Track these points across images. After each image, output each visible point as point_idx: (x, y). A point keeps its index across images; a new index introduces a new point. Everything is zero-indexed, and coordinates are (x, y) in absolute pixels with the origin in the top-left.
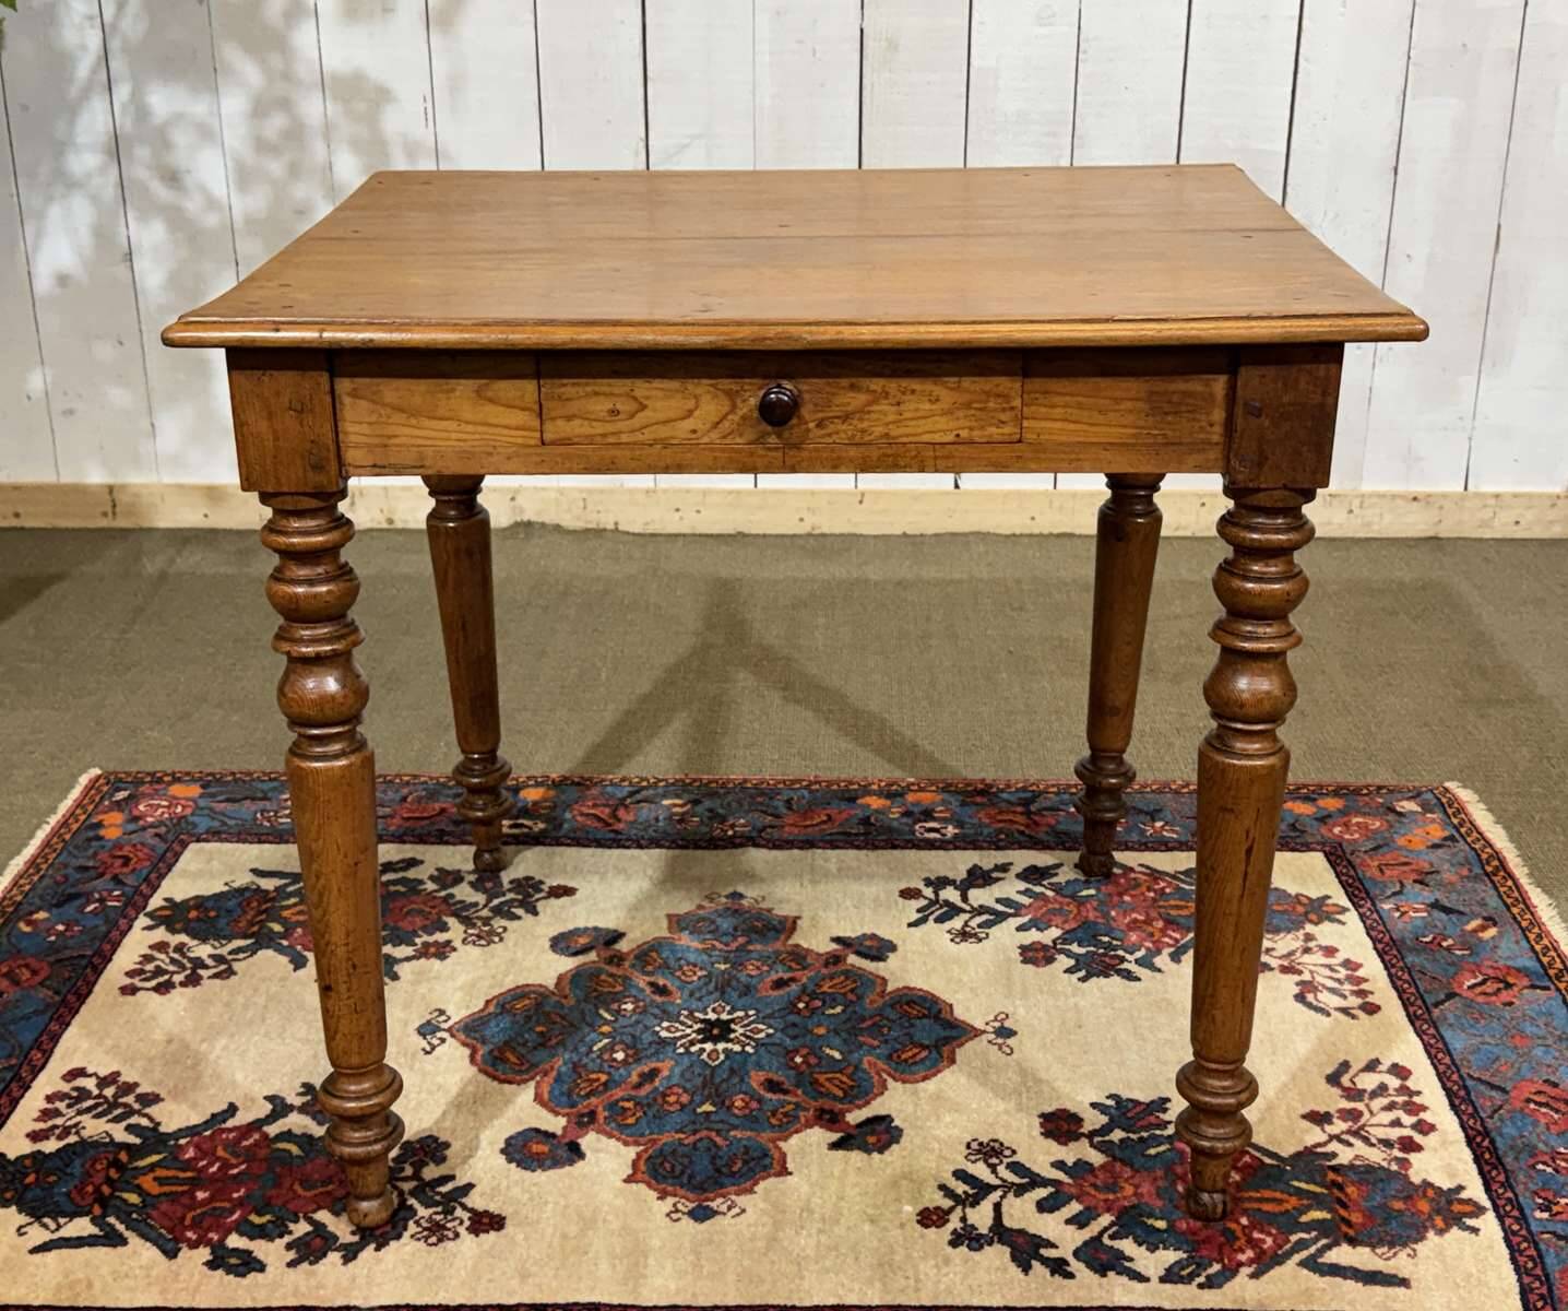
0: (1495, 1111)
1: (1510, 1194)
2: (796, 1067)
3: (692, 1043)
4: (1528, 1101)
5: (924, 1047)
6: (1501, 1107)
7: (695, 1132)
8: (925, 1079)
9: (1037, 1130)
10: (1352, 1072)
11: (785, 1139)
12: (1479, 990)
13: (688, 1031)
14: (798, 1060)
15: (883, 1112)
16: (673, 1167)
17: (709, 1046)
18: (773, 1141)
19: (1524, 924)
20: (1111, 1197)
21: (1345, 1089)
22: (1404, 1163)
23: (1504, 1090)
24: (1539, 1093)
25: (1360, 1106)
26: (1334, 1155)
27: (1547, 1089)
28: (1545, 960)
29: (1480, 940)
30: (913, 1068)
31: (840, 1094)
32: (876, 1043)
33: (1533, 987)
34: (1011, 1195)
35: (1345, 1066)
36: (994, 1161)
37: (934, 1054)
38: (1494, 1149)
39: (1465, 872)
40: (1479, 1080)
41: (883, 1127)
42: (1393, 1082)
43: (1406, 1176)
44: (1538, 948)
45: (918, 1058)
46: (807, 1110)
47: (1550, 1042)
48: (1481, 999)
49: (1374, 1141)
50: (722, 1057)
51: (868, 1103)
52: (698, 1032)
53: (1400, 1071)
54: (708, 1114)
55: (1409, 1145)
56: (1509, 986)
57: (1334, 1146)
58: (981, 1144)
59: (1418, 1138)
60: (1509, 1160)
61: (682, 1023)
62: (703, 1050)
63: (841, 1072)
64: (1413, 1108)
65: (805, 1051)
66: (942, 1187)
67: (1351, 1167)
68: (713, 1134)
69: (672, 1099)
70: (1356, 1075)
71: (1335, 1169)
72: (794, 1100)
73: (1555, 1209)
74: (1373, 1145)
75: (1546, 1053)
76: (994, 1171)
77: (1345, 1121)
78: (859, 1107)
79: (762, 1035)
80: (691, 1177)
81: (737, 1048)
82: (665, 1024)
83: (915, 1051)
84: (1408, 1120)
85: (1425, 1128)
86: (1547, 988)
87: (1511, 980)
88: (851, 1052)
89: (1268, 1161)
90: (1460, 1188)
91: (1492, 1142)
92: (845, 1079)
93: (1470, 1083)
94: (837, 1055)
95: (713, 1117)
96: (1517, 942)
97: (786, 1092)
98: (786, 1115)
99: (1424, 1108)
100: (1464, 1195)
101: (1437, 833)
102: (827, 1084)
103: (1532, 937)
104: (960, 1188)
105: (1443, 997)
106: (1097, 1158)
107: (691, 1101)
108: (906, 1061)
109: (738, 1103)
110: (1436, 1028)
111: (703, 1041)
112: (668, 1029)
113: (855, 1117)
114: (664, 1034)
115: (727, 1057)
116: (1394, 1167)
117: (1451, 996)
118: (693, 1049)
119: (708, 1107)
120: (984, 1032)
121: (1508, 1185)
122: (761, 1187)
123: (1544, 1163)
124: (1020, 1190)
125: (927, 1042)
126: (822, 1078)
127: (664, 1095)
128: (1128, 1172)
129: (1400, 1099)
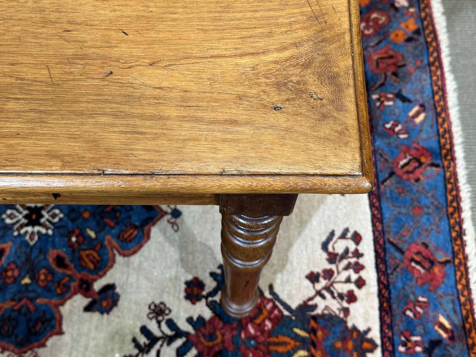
0: (395, 269)
1: (390, 334)
2: (71, 245)
3: (22, 226)
4: (412, 260)
5: (136, 227)
6: (397, 267)
7: (20, 300)
8: (135, 252)
9: (183, 294)
10: (335, 239)
11: (62, 304)
12: (406, 169)
13: (20, 217)
14: (74, 239)
15: (111, 281)
16: (8, 329)
17: (29, 229)
18: (57, 306)
19: (439, 109)
20: (211, 344)
21: (330, 254)
22: (346, 311)
23: (402, 252)
24: (418, 253)
25: (333, 267)
26: (315, 307)
27: (422, 249)
28: (443, 141)
29: (415, 125)
30: (130, 245)
31: (92, 266)
32: (112, 224)
33: (433, 165)
34: (165, 344)
35: (332, 234)
36: (160, 318)
37: (141, 234)
38: (389, 300)
39: (419, 63)
40: (391, 243)
41: (110, 292)
42: (352, 246)
43: (346, 322)
44: (441, 130)
45: (132, 237)
46: (74, 281)
47: (431, 211)
48: (405, 177)
49: (336, 295)
50: (36, 238)
51: (105, 274)
52: (26, 217)
53: (357, 238)
54: (27, 285)
55: (351, 298)
56: (421, 164)
57: (318, 300)
58: (155, 306)
59: (357, 292)
60: (394, 306)
61: (17, 210)
62: (26, 232)
63: (93, 249)
64: (358, 268)
65: (77, 232)
66: (134, 340)
67: (323, 316)
68: (28, 303)
69: (10, 274)
70: (336, 242)
71: (315, 318)
72: (69, 273)
73: (409, 345)
74: (334, 298)
75: (428, 220)
76: (159, 327)
77: (325, 278)
78: (101, 277)
79: (56, 220)
80: (17, 336)
81: (43, 231)
82: (9, 212)
83: (132, 231)
84: (354, 277)
85: (360, 283)
86: (437, 166)
87: (423, 160)
88: (100, 231)
89: (286, 313)
90: (369, 330)
91: (390, 293)
92: (95, 254)
93: (388, 246)
94: (92, 234)
95: (30, 288)
96: (432, 126)
97: (65, 267)
98: (64, 285)
99: (362, 267)
100: (370, 336)
101: (412, 25)
102: (86, 260)
103: (440, 120)
104: (143, 340)
105: (387, 175)
106: (207, 314)
107: (19, 275)
108: (126, 240)
109: (42, 277)
110: (379, 201)
111: (27, 225)
112: (11, 216)
113: (98, 286)
114: (8, 221)
115: (39, 238)
116: (342, 315)
117: (392, 174)
118: (23, 231)
119: (27, 280)
120: (166, 213)
121: (391, 327)
122: (49, 343)
123: (410, 310)
124: (170, 340)
125: (137, 224)
126: (84, 254)
127: (6, 271)
128: (221, 325)
129: (353, 260)
